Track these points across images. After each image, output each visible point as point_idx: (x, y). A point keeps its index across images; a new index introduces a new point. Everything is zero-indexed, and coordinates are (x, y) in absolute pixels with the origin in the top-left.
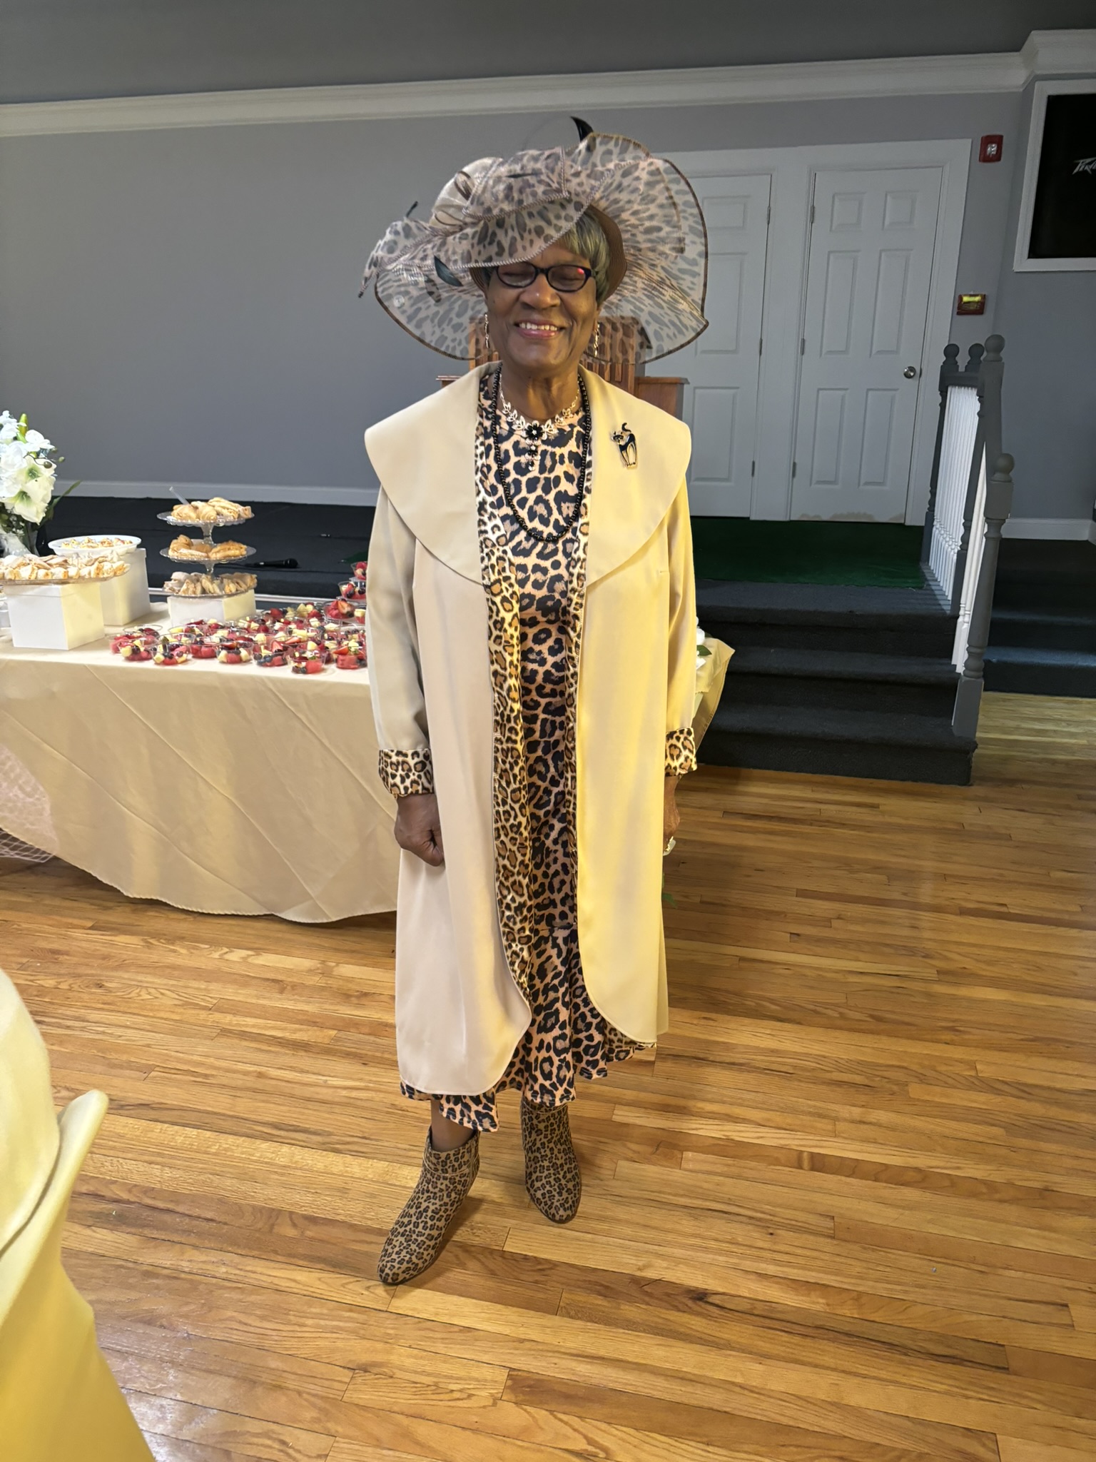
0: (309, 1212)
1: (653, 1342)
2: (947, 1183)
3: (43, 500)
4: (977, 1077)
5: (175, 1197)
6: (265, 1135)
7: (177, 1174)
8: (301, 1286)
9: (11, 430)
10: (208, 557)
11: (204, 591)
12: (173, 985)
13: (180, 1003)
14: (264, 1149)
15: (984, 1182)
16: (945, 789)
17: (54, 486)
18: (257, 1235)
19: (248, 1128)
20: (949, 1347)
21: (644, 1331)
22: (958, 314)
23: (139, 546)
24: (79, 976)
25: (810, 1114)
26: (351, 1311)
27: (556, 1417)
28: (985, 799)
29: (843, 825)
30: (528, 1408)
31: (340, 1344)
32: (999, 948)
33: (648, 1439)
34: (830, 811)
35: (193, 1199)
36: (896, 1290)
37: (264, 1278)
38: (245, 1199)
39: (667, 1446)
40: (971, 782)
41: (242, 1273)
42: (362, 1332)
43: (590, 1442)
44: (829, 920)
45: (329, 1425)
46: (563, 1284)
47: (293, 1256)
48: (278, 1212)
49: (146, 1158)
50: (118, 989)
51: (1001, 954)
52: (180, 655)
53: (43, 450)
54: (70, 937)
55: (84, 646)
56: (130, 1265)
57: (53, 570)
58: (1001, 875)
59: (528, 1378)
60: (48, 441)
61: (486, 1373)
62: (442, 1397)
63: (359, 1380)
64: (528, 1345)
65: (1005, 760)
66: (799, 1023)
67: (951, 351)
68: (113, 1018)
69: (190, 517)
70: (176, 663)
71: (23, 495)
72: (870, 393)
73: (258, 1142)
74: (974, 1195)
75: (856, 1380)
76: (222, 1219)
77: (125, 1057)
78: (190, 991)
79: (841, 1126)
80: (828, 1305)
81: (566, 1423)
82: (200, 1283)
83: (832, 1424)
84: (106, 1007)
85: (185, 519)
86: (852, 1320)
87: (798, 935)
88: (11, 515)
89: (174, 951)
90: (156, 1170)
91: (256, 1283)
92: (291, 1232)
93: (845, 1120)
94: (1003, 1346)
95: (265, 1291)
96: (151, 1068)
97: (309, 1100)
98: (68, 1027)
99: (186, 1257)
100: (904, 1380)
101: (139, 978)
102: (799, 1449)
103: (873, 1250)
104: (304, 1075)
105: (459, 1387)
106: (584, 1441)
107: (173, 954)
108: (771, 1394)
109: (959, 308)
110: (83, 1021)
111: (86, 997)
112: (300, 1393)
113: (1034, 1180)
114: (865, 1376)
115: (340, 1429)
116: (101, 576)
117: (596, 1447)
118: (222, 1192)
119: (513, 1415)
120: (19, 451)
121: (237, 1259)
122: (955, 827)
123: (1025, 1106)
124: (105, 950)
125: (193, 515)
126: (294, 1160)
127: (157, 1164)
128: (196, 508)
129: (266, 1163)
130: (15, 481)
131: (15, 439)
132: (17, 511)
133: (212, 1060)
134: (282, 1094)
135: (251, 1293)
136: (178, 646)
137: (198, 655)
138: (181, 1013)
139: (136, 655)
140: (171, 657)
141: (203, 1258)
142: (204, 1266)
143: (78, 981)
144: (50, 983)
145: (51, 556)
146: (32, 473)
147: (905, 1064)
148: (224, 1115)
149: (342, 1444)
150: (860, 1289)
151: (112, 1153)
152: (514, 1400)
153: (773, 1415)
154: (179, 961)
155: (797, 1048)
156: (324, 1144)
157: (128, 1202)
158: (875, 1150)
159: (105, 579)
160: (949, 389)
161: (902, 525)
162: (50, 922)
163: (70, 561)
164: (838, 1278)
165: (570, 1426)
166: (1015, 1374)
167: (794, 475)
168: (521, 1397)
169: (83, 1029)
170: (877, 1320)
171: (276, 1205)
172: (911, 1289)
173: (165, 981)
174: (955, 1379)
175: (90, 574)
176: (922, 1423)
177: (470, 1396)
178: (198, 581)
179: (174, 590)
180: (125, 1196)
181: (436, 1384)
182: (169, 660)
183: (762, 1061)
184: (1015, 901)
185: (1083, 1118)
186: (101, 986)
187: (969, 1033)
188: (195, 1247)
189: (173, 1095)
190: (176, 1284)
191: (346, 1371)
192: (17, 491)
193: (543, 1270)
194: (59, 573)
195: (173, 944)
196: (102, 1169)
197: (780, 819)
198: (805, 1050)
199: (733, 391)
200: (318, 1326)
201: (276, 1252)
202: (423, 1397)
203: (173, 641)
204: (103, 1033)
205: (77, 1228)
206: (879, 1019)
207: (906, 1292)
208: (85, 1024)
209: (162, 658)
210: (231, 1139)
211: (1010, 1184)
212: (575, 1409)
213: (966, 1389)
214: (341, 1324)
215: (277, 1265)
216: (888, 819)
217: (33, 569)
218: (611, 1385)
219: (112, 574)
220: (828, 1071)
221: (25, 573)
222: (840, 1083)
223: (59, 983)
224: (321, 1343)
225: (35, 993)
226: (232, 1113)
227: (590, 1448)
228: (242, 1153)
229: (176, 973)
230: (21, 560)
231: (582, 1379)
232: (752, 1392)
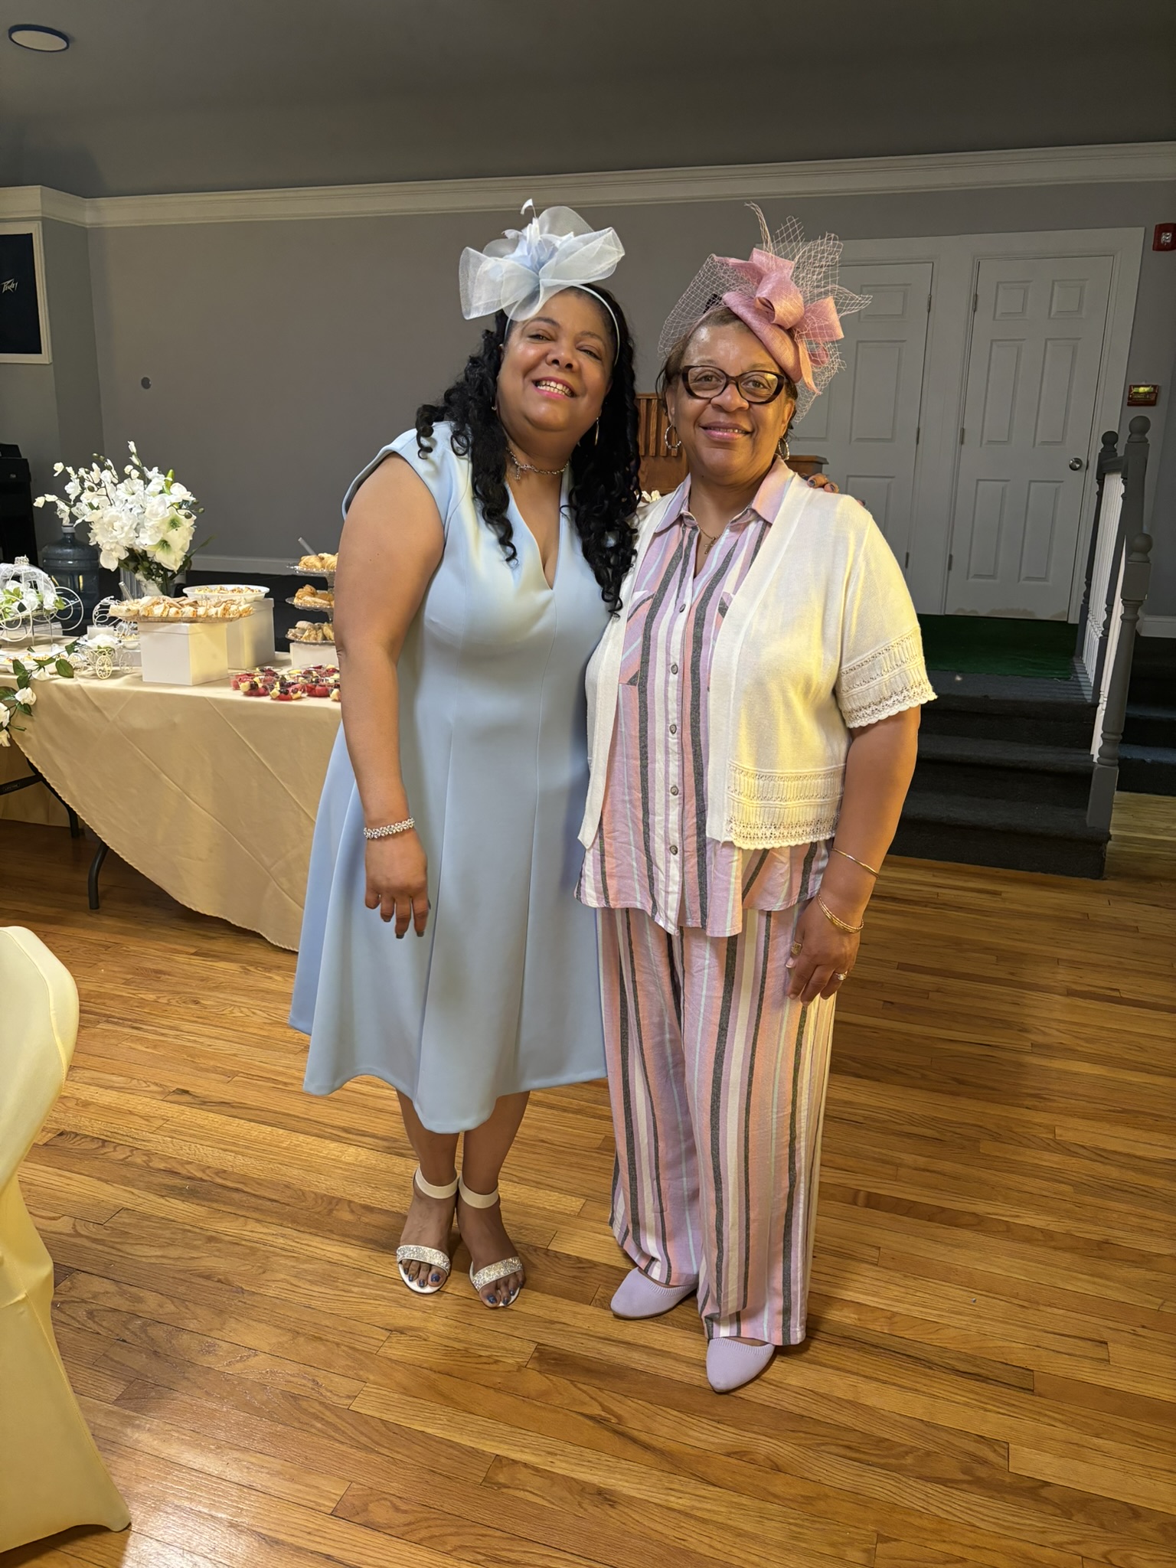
0: (368, 1202)
1: (680, 1334)
2: (1003, 1228)
3: (182, 549)
4: (1054, 1140)
5: (244, 1179)
6: (334, 1137)
7: (248, 1161)
8: (351, 1261)
9: (158, 484)
10: (330, 605)
11: (325, 638)
12: (264, 1007)
13: (270, 1021)
14: (332, 1148)
15: (1042, 1231)
16: (1075, 881)
17: (193, 537)
18: (316, 1216)
19: (320, 1130)
20: (977, 1366)
21: (673, 1325)
22: (1129, 404)
23: (267, 595)
24: (179, 993)
25: (875, 1159)
26: (396, 1284)
27: (575, 1386)
28: (1119, 894)
29: (959, 908)
30: (551, 1377)
31: (381, 1310)
32: (1102, 1028)
33: (660, 1412)
34: (948, 895)
35: (259, 1183)
36: (931, 1314)
37: (318, 1251)
38: (309, 1186)
39: (678, 1420)
40: (1105, 876)
41: (298, 1245)
42: (404, 1302)
43: (604, 1408)
44: (927, 992)
45: (361, 1373)
46: (601, 1280)
47: (348, 1236)
48: (340, 1200)
49: (223, 1146)
50: (213, 1006)
51: (1104, 1033)
52: (295, 692)
53: (185, 502)
54: (173, 960)
55: (207, 683)
56: (198, 1230)
57: (183, 609)
58: (1120, 963)
59: (555, 1353)
60: (190, 493)
61: (516, 1344)
62: (469, 1360)
63: (394, 1340)
64: (559, 1326)
65: (1148, 858)
66: (878, 1081)
67: (1110, 439)
68: (206, 1030)
69: (315, 567)
70: (290, 699)
71: (164, 544)
72: (1033, 484)
73: (327, 1142)
74: (1028, 1240)
75: (875, 1384)
76: (286, 1200)
77: (212, 1063)
78: (280, 1012)
79: (903, 1171)
80: (859, 1320)
81: (584, 1392)
82: (259, 1250)
83: (845, 1418)
84: (200, 1020)
85: (311, 567)
86: (881, 1335)
87: (892, 1003)
88: (152, 563)
89: (270, 978)
90: (230, 1157)
91: (310, 1254)
92: (347, 1216)
93: (909, 1167)
94: (1032, 1371)
95: (319, 1261)
96: (235, 1074)
97: (381, 1111)
98: (163, 1034)
99: (249, 1227)
100: (924, 1389)
101: (234, 999)
102: (808, 1436)
103: (915, 1279)
104: (379, 1090)
105: (488, 1353)
106: (600, 1408)
107: (269, 981)
108: (788, 1387)
109: (1129, 399)
110: (177, 1030)
111: (182, 1010)
112: (338, 1344)
113: (1095, 1232)
114: (885, 1382)
115: (372, 1377)
116: (227, 616)
117: (609, 1414)
118: (288, 1179)
119: (536, 1381)
120: (163, 502)
121: (295, 1234)
122: (1079, 917)
123: (1100, 1169)
124: (204, 974)
125: (318, 564)
126: (360, 1159)
127: (232, 1151)
128: (323, 559)
129: (333, 1159)
130: (158, 529)
131: (161, 492)
132: (158, 559)
133: (293, 1071)
134: (355, 1104)
135: (305, 1262)
136: (293, 684)
137: (312, 692)
138: (269, 1030)
139: (254, 690)
140: (287, 693)
141: (265, 1230)
142: (265, 1237)
143: (177, 997)
144: (151, 997)
145: (183, 598)
146: (174, 524)
147: (981, 1124)
148: (298, 1117)
149: (371, 1388)
150: (895, 1310)
151: (191, 1139)
152: (538, 1368)
153: (787, 1405)
154: (273, 986)
155: (873, 1102)
156: (389, 1148)
157: (202, 1180)
158: (933, 1195)
159: (231, 620)
160: (1106, 477)
161: (1065, 623)
162: (156, 947)
163: (200, 603)
164: (876, 1299)
165: (588, 1395)
166: (1040, 1395)
167: (950, 568)
168: (546, 1367)
169: (176, 1037)
170: (907, 1337)
171: (338, 1194)
172: (947, 1314)
173: (259, 1003)
174: (977, 1394)
175: (217, 614)
176: (936, 1427)
177: (496, 1362)
178: (320, 628)
179: (296, 637)
180: (199, 1175)
181: (466, 1350)
182: (285, 695)
183: (834, 1110)
184: (1127, 987)
185: (1158, 1183)
186: (197, 1003)
187: (1054, 1101)
188: (258, 1221)
189: (252, 1097)
190: (237, 1249)
191: (383, 1331)
192: (159, 539)
193: (583, 1268)
194: (188, 611)
195: (269, 972)
196: (181, 1152)
197: (894, 899)
198: (880, 1104)
199: (888, 480)
200: (363, 1293)
201: (331, 1231)
202: (452, 1358)
203: (289, 680)
204: (195, 1041)
205: (152, 1197)
206: (961, 1082)
207: (940, 1316)
208: (178, 1033)
209: (278, 693)
210: (302, 1137)
211: (1068, 1234)
212: (596, 1382)
213: (986, 1404)
214: (385, 1294)
215: (331, 1242)
216: (1008, 905)
217: (165, 608)
218: (633, 1365)
219: (237, 615)
220: (900, 1124)
221: (158, 611)
222: (909, 1135)
223: (159, 998)
224: (364, 1307)
225: (136, 1004)
226: (306, 1116)
227: (603, 1414)
228: (311, 1150)
229: (268, 996)
230: (155, 599)
231: (607, 1358)
232: (770, 1384)
